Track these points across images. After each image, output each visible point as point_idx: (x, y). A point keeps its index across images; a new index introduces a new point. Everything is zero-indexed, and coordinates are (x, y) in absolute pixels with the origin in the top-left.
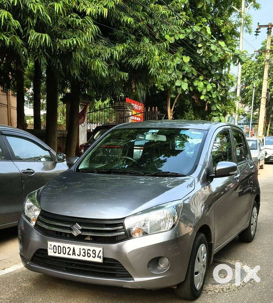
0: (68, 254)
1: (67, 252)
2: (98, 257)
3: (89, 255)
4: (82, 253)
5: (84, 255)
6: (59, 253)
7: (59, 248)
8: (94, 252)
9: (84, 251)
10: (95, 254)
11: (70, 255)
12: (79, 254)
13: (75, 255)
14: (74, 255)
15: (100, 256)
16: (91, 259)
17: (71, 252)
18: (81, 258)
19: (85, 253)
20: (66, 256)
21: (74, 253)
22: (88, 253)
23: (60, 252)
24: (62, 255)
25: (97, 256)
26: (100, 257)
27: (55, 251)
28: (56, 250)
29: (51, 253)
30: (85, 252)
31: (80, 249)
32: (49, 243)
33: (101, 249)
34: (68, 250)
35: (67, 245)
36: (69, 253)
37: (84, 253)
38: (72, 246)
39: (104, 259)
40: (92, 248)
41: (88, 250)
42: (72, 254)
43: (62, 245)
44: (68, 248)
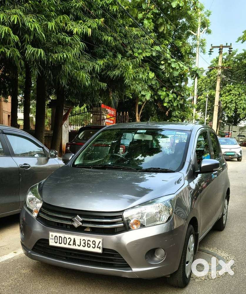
0: (69, 244)
1: (68, 242)
2: (98, 247)
3: (89, 246)
4: (82, 242)
5: (84, 245)
6: (60, 243)
7: (61, 238)
8: (94, 243)
9: (84, 241)
10: (95, 244)
11: (71, 245)
12: (79, 245)
13: (75, 246)
14: (74, 245)
15: (100, 247)
16: (91, 249)
17: (72, 243)
18: (81, 248)
19: (85, 243)
20: (67, 246)
21: (74, 244)
22: (88, 244)
23: (61, 242)
24: (63, 245)
25: (96, 246)
26: (100, 248)
27: (56, 241)
28: (57, 240)
29: (52, 243)
30: (85, 242)
31: (80, 239)
32: (51, 233)
33: (101, 240)
34: (68, 241)
35: (67, 236)
36: (70, 244)
37: (84, 243)
38: (72, 237)
39: (104, 249)
40: (92, 239)
41: (88, 241)
42: (72, 244)
43: (63, 235)
44: (69, 239)
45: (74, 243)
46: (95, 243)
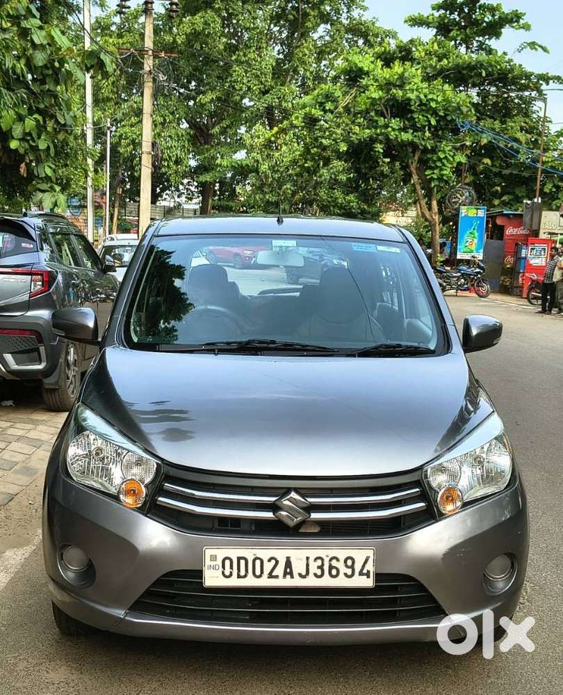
0: (271, 576)
1: (267, 571)
2: (361, 574)
3: (334, 572)
4: (314, 568)
5: (319, 573)
6: (239, 576)
7: (243, 562)
8: (349, 563)
9: (319, 563)
10: (352, 567)
11: (277, 577)
12: (304, 573)
13: (292, 577)
14: (288, 576)
15: (368, 572)
16: (341, 582)
17: (280, 571)
18: (311, 582)
19: (321, 567)
20: (264, 582)
21: (288, 572)
22: (331, 568)
23: (243, 573)
24: (250, 582)
25: (357, 571)
26: (368, 575)
27: (227, 573)
28: (231, 567)
29: (213, 579)
30: (323, 565)
31: (308, 558)
32: (209, 552)
33: (370, 553)
34: (268, 567)
35: (265, 554)
36: (273, 574)
37: (318, 567)
38: (281, 554)
39: (379, 577)
40: (342, 554)
41: (331, 560)
42: (281, 574)
43: (249, 554)
44: (269, 560)
45: (288, 570)
46: (353, 563)
